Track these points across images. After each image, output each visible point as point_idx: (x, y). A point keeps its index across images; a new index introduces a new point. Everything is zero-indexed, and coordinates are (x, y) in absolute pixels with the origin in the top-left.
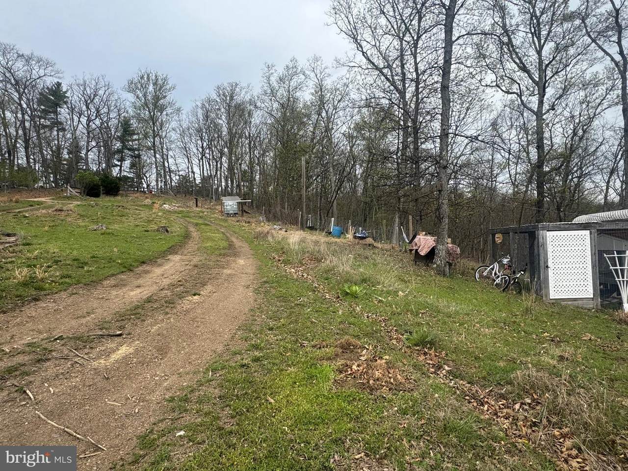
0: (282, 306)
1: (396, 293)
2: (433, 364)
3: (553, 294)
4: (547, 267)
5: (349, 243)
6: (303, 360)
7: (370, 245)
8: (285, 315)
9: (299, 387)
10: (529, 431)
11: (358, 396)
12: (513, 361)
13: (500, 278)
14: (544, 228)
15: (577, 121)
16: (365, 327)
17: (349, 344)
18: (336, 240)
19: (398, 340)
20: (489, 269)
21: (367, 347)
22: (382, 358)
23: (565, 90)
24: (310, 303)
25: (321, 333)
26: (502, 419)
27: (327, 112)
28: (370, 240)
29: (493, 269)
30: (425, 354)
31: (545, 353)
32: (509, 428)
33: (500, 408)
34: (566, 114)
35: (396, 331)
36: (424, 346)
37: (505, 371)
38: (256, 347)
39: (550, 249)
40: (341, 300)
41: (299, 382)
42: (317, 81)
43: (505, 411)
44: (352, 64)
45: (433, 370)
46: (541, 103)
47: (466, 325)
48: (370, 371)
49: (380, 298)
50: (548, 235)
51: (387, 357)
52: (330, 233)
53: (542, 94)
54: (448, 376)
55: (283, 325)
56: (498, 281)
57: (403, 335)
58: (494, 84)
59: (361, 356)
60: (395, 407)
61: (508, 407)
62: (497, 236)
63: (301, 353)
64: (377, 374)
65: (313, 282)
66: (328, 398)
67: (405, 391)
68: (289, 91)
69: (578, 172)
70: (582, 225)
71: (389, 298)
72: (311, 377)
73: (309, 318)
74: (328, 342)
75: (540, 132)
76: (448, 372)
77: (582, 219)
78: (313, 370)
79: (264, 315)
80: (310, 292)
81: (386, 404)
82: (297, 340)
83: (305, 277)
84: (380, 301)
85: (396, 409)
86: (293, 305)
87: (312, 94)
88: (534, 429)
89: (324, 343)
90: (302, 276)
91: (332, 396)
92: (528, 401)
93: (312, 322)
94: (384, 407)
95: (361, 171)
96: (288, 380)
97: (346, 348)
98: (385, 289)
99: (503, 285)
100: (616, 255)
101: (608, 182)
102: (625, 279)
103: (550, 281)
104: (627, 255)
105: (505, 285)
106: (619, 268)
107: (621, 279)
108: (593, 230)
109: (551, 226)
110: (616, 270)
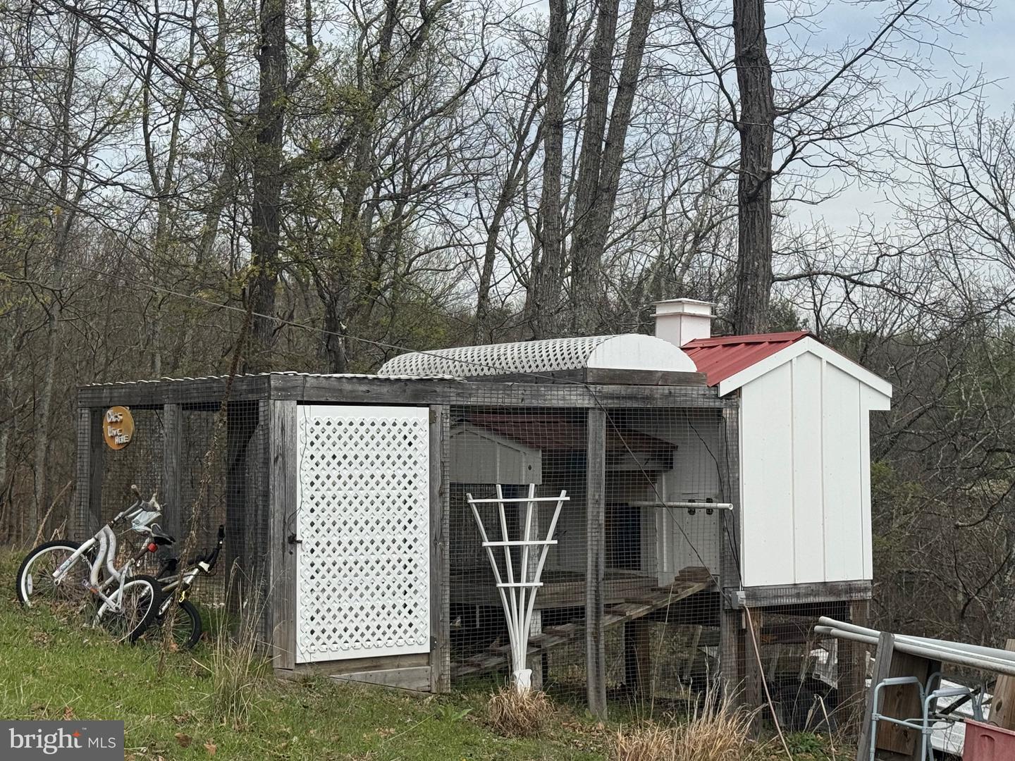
3: (308, 649)
4: (293, 540)
13: (119, 593)
14: (286, 394)
20: (77, 552)
29: (91, 555)
39: (304, 472)
50: (300, 419)
56: (112, 602)
62: (111, 415)
69: (398, 178)
70: (410, 387)
77: (408, 364)
99: (134, 619)
100: (501, 499)
101: (493, 231)
102: (523, 584)
103: (299, 594)
104: (531, 498)
105: (140, 615)
106: (506, 542)
107: (512, 584)
108: (439, 409)
109: (311, 382)
110: (499, 552)
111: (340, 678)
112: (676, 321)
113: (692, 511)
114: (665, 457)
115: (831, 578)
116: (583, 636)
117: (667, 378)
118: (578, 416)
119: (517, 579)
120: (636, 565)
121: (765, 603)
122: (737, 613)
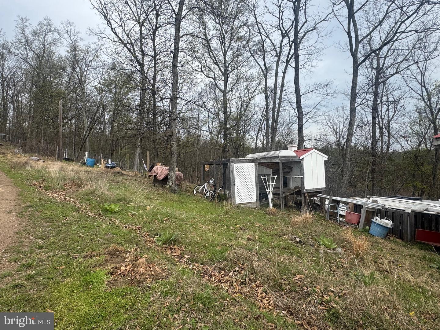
0: (49, 226)
1: (144, 208)
2: (177, 255)
3: (238, 201)
4: (234, 185)
5: (102, 171)
6: (77, 270)
7: (119, 173)
8: (53, 233)
9: (77, 294)
10: (240, 288)
11: (129, 290)
12: (225, 245)
13: (208, 193)
14: (232, 162)
15: (242, 100)
16: (125, 235)
17: (115, 251)
18: (90, 169)
19: (151, 242)
20: (202, 187)
21: (130, 251)
22: (142, 257)
23: (237, 80)
24: (75, 221)
25: (90, 245)
26: (224, 284)
27: (80, 68)
28: (118, 169)
29: (204, 187)
30: (171, 249)
31: (239, 237)
32: (229, 289)
33: (222, 277)
34: (237, 95)
35: (148, 235)
36: (170, 243)
37: (222, 252)
38: (29, 266)
39: (236, 174)
40: (102, 216)
41: (77, 290)
42: (71, 42)
43: (225, 278)
44: (103, 35)
45: (177, 260)
46: (225, 86)
47: (194, 226)
48: (136, 269)
49: (133, 212)
50: (235, 166)
51: (146, 256)
52: (85, 164)
53: (226, 81)
54: (188, 262)
55: (53, 242)
56: (207, 195)
57: (153, 238)
58: (200, 70)
59: (126, 258)
60: (158, 292)
61: (226, 276)
62: (206, 166)
63: (75, 264)
64: (142, 270)
65: (76, 203)
66: (105, 298)
67: (163, 278)
68: (44, 45)
69: (243, 129)
70: (251, 160)
71: (140, 212)
72: (87, 283)
73: (77, 233)
74: (97, 251)
75: (225, 104)
76: (187, 259)
77: (249, 156)
78: (88, 278)
79: (32, 236)
80: (74, 212)
81: (151, 291)
82: (69, 254)
83: (68, 199)
84: (134, 214)
85: (159, 293)
86: (60, 224)
87: (68, 52)
88: (242, 286)
89: (94, 253)
90: (65, 199)
91: (108, 295)
92: (237, 269)
93: (80, 237)
94: (150, 294)
95: (109, 117)
96: (64, 290)
97: (114, 254)
98: (137, 205)
99: (211, 197)
100: (266, 177)
101: (257, 136)
102: (270, 190)
103: (236, 193)
104: (271, 177)
105: (212, 196)
106: (267, 184)
107: (269, 190)
108: (256, 163)
109: (236, 160)
110: (266, 185)
111: (242, 206)
112: (291, 148)
113: (296, 177)
114: (291, 169)
115: (319, 187)
116: (280, 198)
117: (292, 157)
118: (278, 163)
119: (269, 189)
120: (287, 186)
121: (309, 192)
122: (304, 193)
